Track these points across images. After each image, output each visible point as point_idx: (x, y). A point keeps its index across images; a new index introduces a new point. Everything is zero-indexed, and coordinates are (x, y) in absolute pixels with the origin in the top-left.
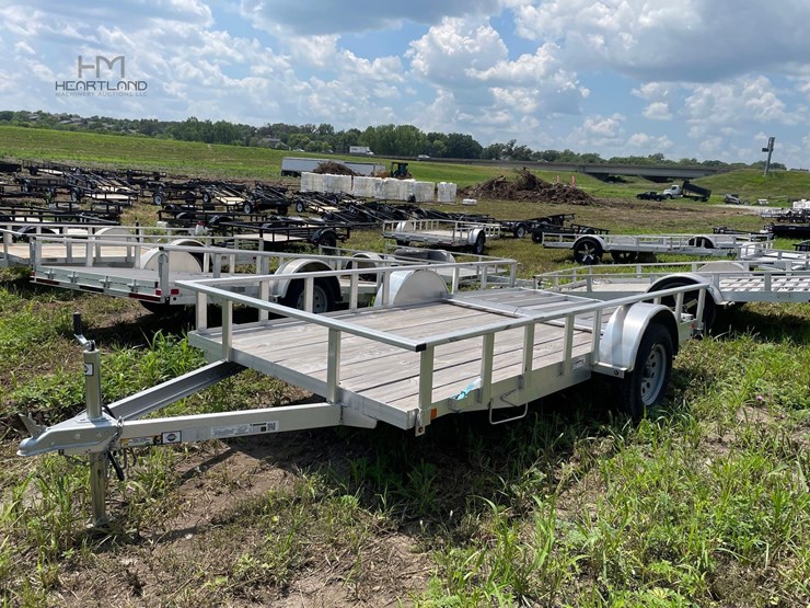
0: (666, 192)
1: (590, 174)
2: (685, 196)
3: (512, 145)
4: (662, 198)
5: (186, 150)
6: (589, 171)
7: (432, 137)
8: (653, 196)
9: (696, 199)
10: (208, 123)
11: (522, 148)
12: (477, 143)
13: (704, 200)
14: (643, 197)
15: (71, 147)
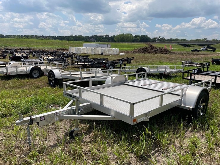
0: (201, 49)
1: (180, 45)
2: (208, 50)
3: (159, 38)
4: (199, 51)
5: (61, 43)
6: (180, 44)
7: (136, 36)
8: (196, 51)
9: (211, 51)
10: (76, 36)
11: (163, 38)
12: (149, 38)
13: (214, 51)
14: (193, 51)
15: (29, 43)
